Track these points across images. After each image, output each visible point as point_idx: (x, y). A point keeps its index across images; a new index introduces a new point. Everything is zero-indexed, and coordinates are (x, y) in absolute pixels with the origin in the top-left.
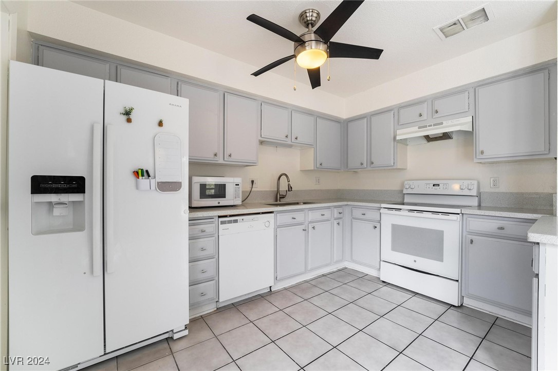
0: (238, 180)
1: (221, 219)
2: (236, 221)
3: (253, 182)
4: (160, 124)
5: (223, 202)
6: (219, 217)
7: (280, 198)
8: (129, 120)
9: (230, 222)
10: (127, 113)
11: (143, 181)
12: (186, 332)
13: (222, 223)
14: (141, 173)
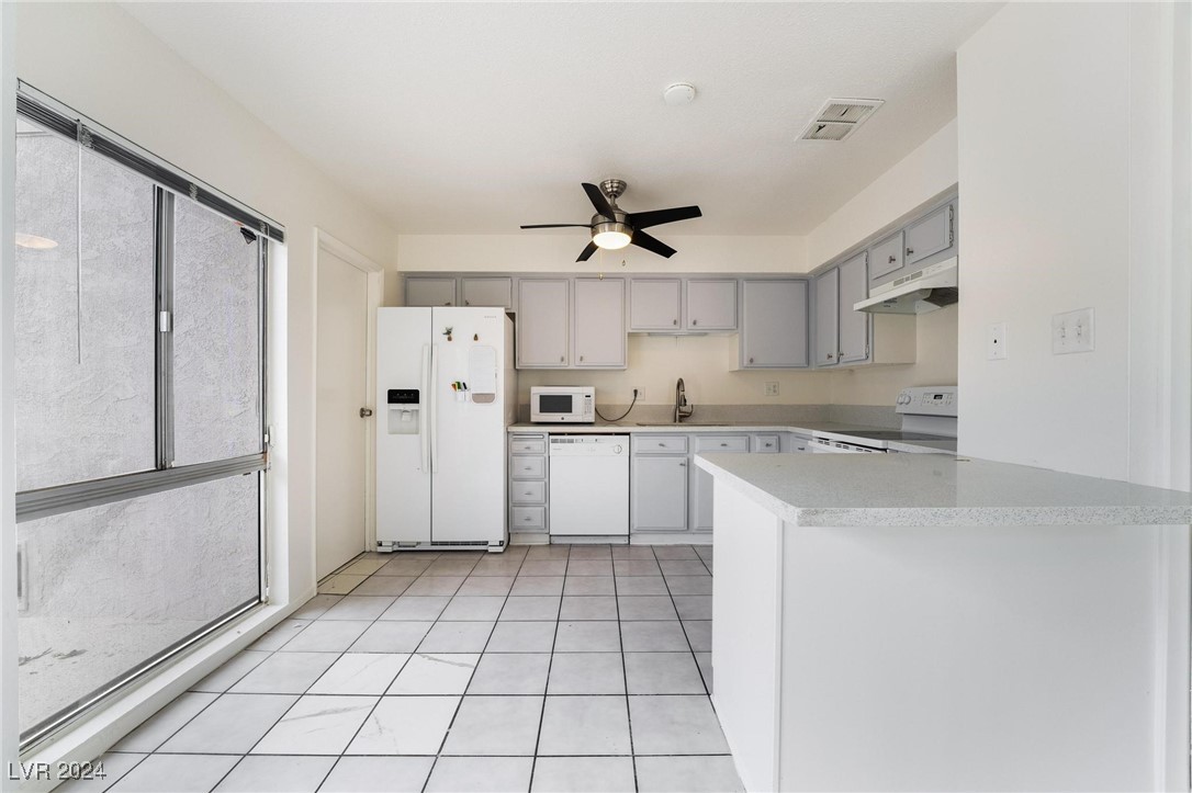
0: (590, 390)
1: (551, 437)
2: (572, 441)
3: (636, 391)
4: (476, 338)
5: (568, 417)
6: (550, 434)
7: (681, 416)
8: (450, 339)
9: (563, 441)
10: (449, 332)
11: (460, 393)
12: (501, 549)
13: (555, 441)
14: (459, 386)
